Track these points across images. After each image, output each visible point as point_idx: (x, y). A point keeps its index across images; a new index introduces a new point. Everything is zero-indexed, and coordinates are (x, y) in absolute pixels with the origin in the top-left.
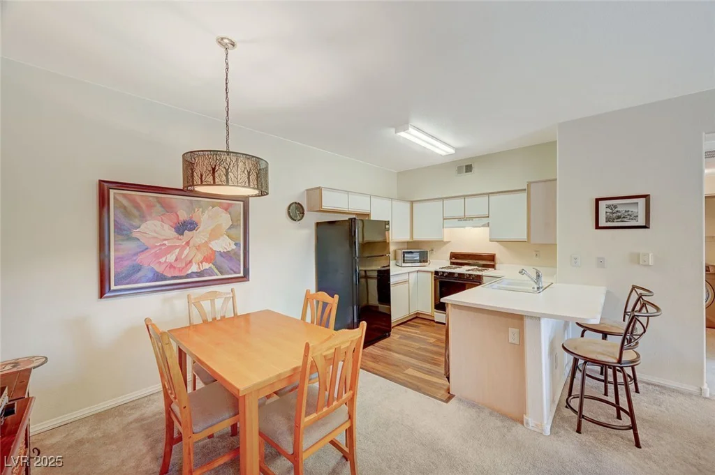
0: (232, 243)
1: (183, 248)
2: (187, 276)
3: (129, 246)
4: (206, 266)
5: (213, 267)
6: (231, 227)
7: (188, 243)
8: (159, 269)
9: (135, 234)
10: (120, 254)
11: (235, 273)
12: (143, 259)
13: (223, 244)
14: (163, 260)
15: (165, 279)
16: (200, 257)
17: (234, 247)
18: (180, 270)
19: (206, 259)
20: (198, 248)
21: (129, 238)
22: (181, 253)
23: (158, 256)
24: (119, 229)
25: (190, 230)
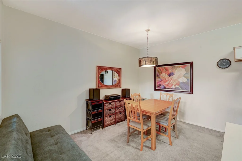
0: (186, 79)
1: (170, 80)
2: (171, 89)
3: (159, 79)
4: (177, 86)
5: (179, 87)
6: (186, 73)
7: (172, 79)
8: (165, 86)
9: (160, 77)
10: (158, 81)
11: (187, 90)
12: (162, 83)
13: (183, 80)
14: (166, 83)
15: (166, 88)
16: (175, 83)
17: (187, 81)
18: (170, 87)
19: (177, 84)
20: (175, 81)
21: (159, 78)
22: (170, 82)
23: (164, 82)
24: (157, 76)
25: (172, 75)
